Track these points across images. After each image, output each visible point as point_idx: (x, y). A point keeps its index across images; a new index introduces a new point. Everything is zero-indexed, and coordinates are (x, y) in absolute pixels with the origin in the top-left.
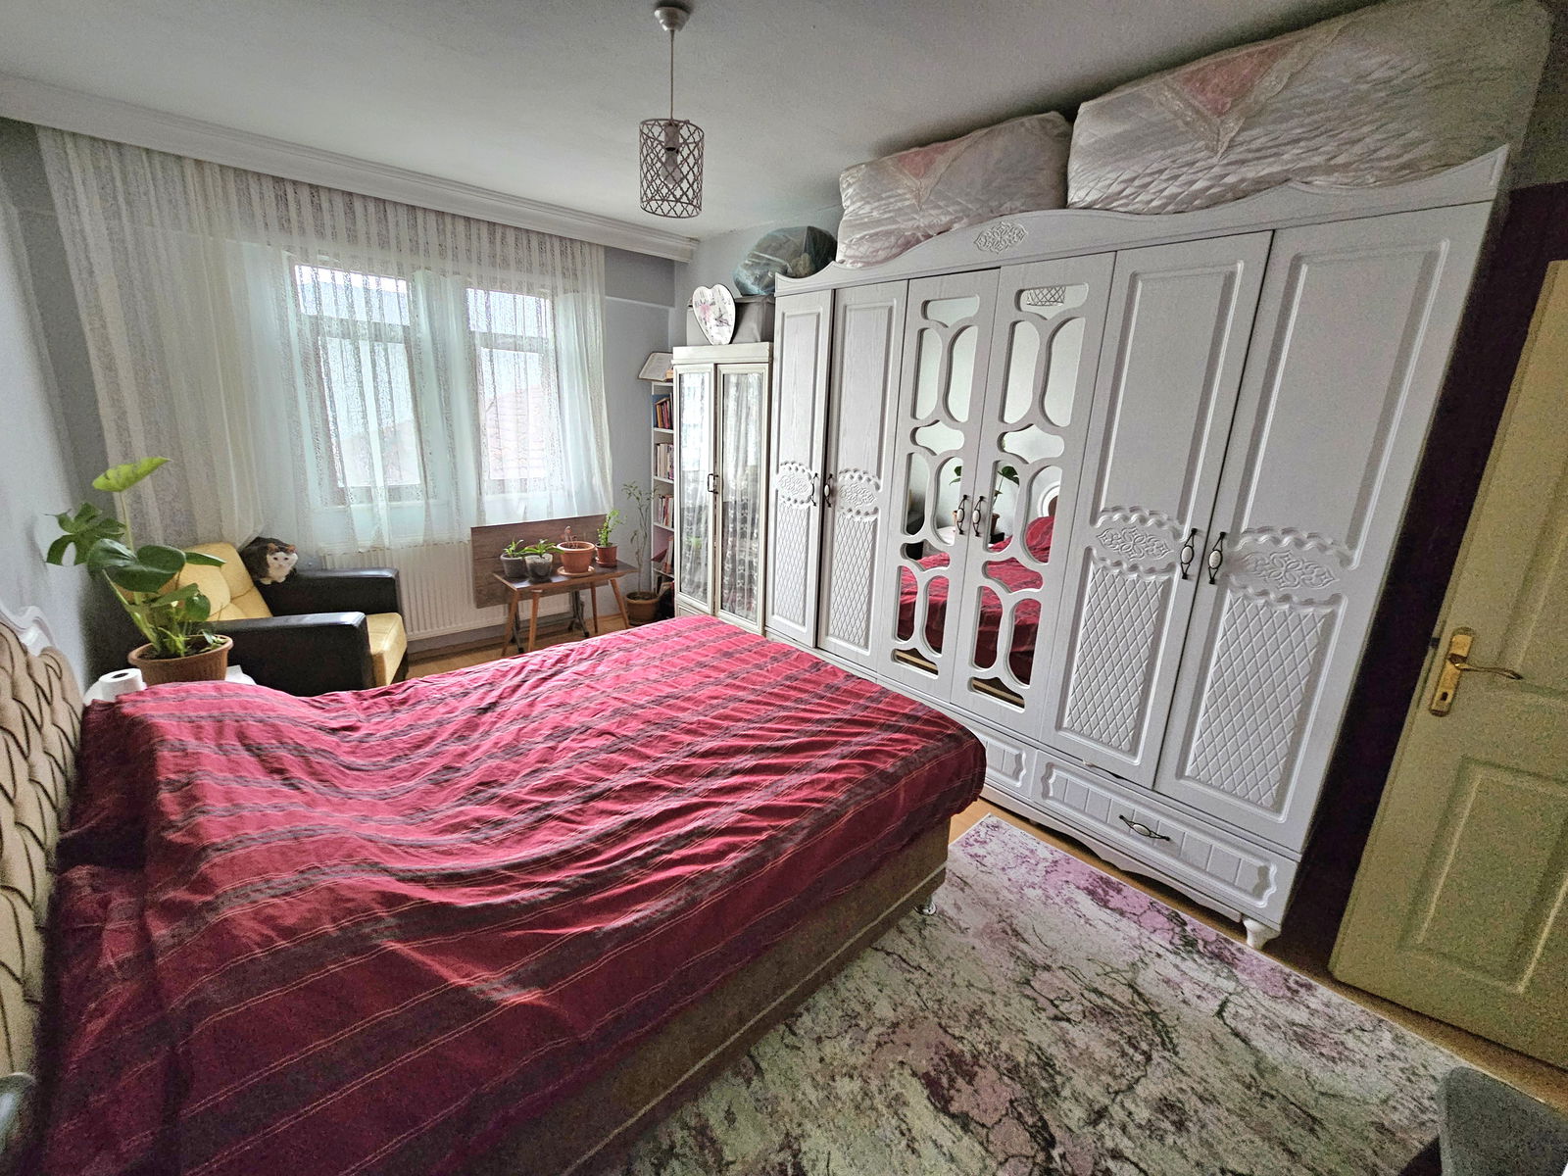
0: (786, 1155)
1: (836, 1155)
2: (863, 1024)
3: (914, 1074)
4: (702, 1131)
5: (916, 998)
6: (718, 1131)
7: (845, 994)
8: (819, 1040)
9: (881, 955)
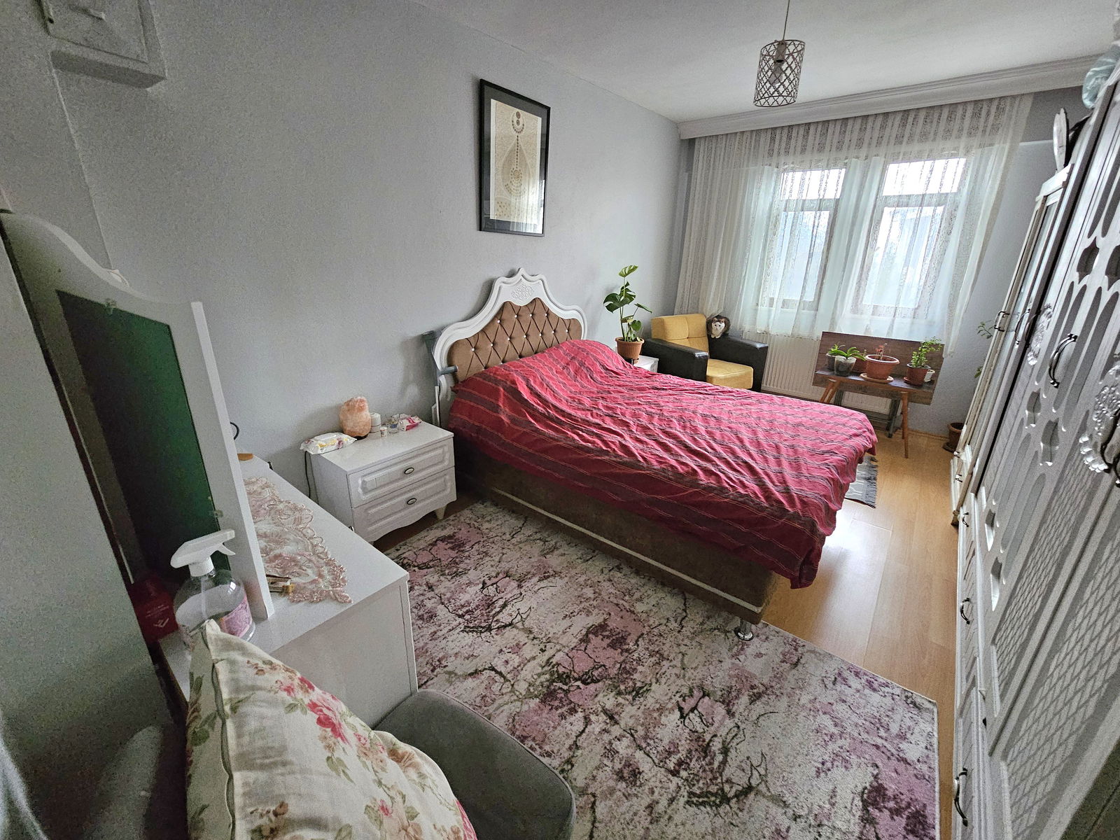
0: (552, 573)
1: (556, 589)
2: (627, 598)
3: (605, 620)
4: (555, 548)
5: (657, 623)
6: (556, 552)
7: (643, 590)
8: (610, 580)
9: (682, 607)
